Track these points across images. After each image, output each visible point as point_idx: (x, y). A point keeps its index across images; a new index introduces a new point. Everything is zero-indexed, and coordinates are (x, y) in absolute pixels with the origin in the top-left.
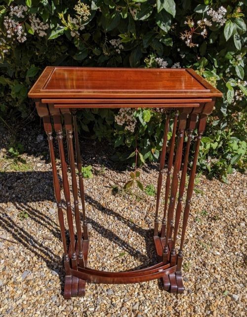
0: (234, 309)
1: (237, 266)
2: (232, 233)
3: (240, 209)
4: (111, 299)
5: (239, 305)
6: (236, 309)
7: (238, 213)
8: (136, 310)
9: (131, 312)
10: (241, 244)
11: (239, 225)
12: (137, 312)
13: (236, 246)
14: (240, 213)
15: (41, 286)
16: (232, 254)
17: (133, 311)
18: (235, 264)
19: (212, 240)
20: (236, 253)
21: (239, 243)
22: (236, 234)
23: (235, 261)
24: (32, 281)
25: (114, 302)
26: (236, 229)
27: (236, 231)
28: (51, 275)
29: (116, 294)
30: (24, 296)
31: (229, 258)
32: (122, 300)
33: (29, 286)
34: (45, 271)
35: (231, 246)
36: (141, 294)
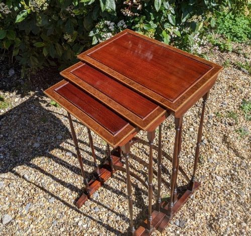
0: (190, 205)
1: (190, 168)
2: (184, 139)
3: (188, 115)
4: (99, 215)
5: (194, 202)
6: (192, 205)
7: (187, 119)
8: (118, 221)
9: (115, 222)
10: (192, 148)
11: (189, 130)
12: (119, 222)
13: (188, 150)
14: (188, 118)
15: (43, 215)
16: (186, 157)
17: (116, 221)
18: (189, 166)
19: (169, 148)
20: (189, 156)
21: (190, 147)
22: (187, 139)
23: (188, 163)
24: (35, 212)
25: (101, 218)
26: (186, 135)
27: (187, 136)
28: (48, 204)
29: (102, 210)
30: (32, 226)
31: (183, 162)
32: (107, 215)
33: (33, 216)
34: (42, 201)
35: (184, 150)
36: (121, 207)
